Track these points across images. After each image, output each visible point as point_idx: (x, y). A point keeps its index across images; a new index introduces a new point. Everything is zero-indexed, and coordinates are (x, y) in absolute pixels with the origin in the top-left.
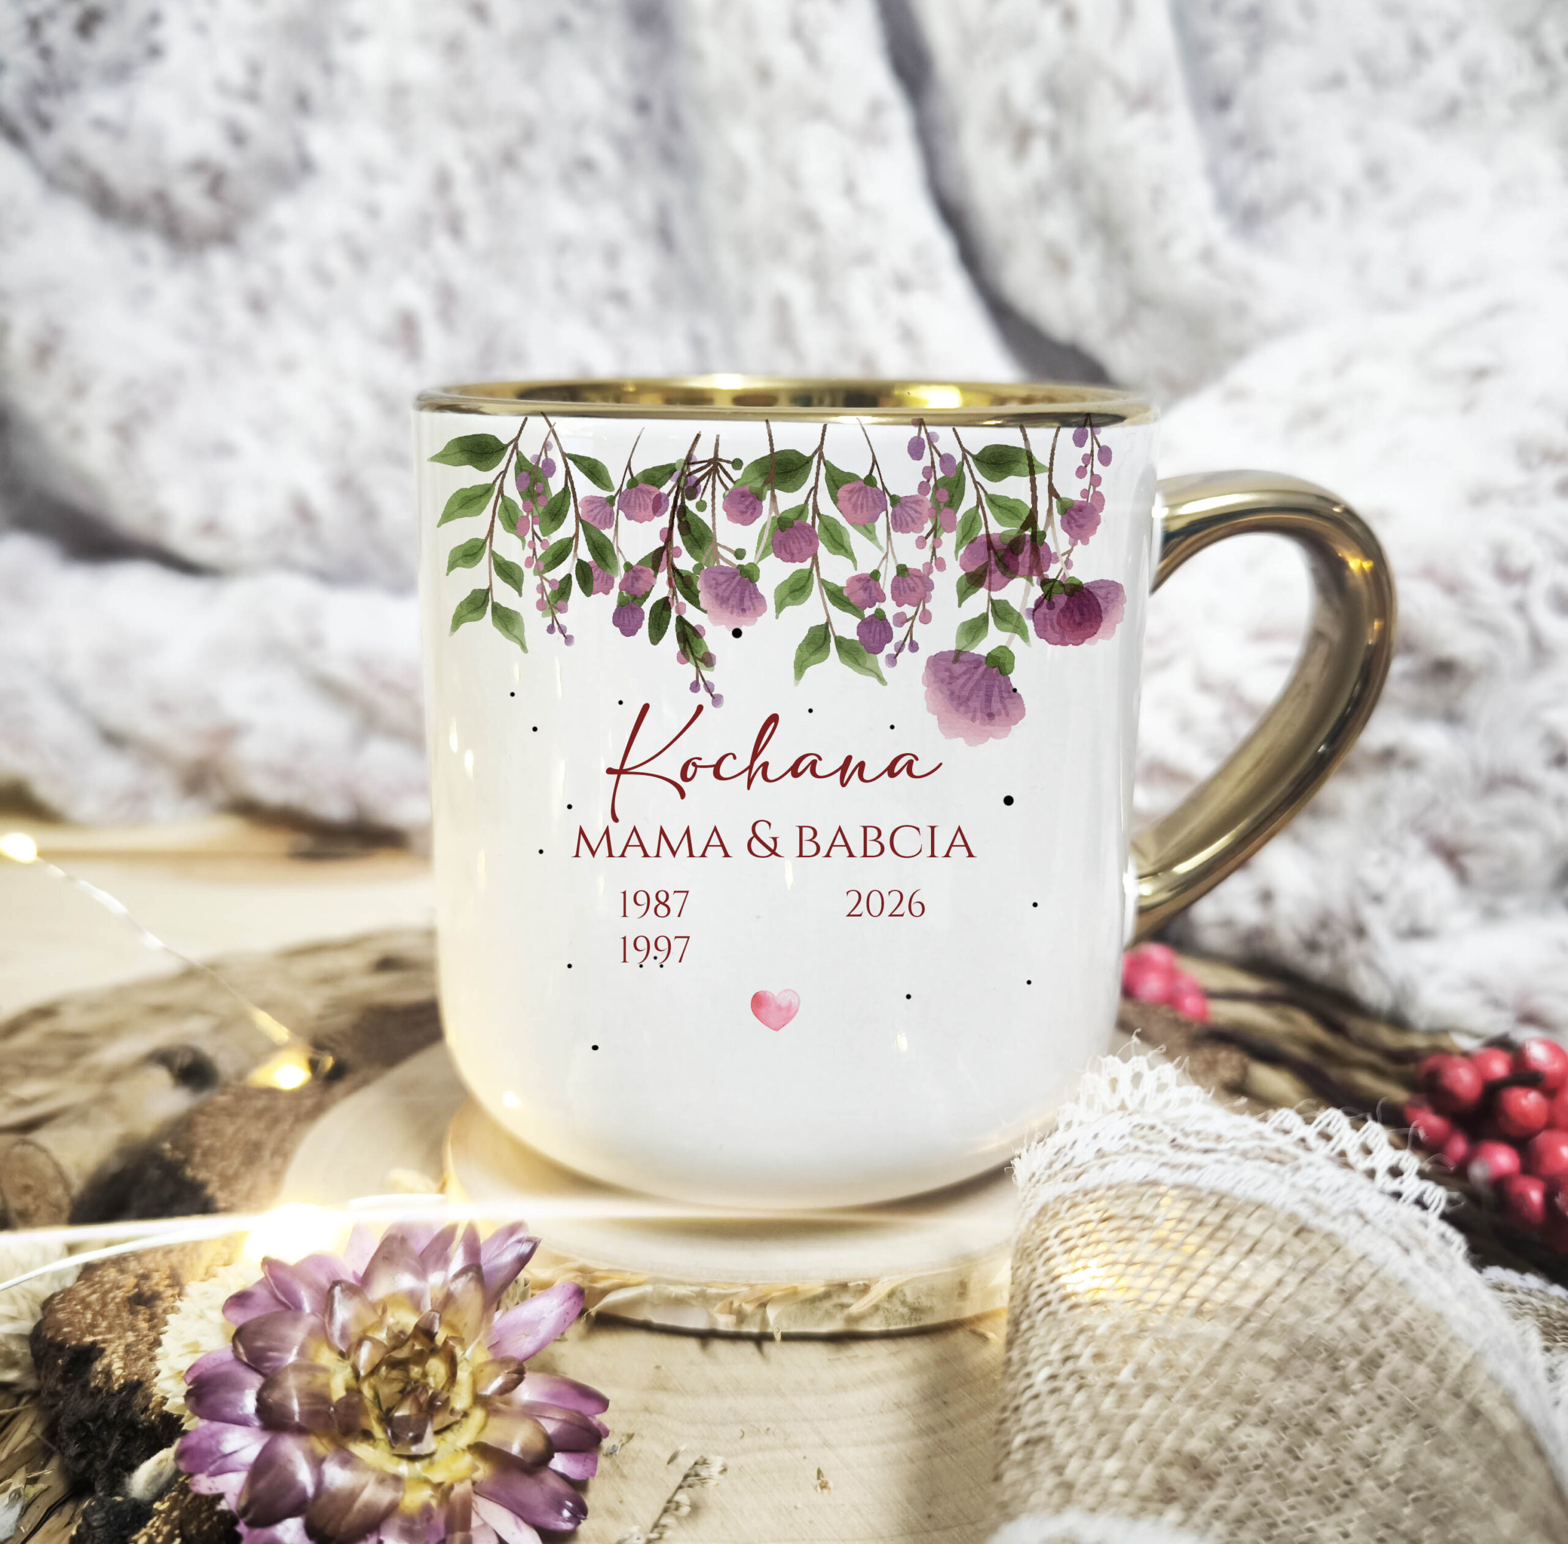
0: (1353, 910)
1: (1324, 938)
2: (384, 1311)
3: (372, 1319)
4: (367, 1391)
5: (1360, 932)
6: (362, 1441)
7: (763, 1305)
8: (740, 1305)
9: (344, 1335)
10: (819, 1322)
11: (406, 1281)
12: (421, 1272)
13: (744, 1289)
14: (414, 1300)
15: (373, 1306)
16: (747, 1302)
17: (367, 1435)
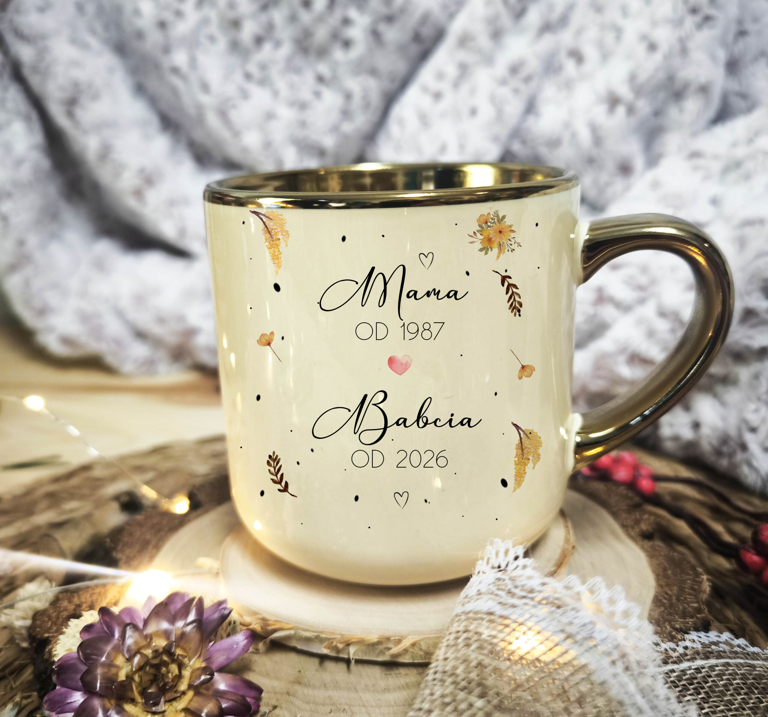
0: (740, 436)
1: (725, 449)
2: (151, 639)
3: (144, 643)
4: (136, 678)
5: (744, 447)
6: (130, 703)
7: (348, 645)
8: (336, 644)
9: (129, 650)
10: (378, 655)
11: (165, 625)
12: (172, 620)
13: (339, 636)
14: (167, 634)
15: (146, 637)
16: (341, 643)
17: (133, 701)
